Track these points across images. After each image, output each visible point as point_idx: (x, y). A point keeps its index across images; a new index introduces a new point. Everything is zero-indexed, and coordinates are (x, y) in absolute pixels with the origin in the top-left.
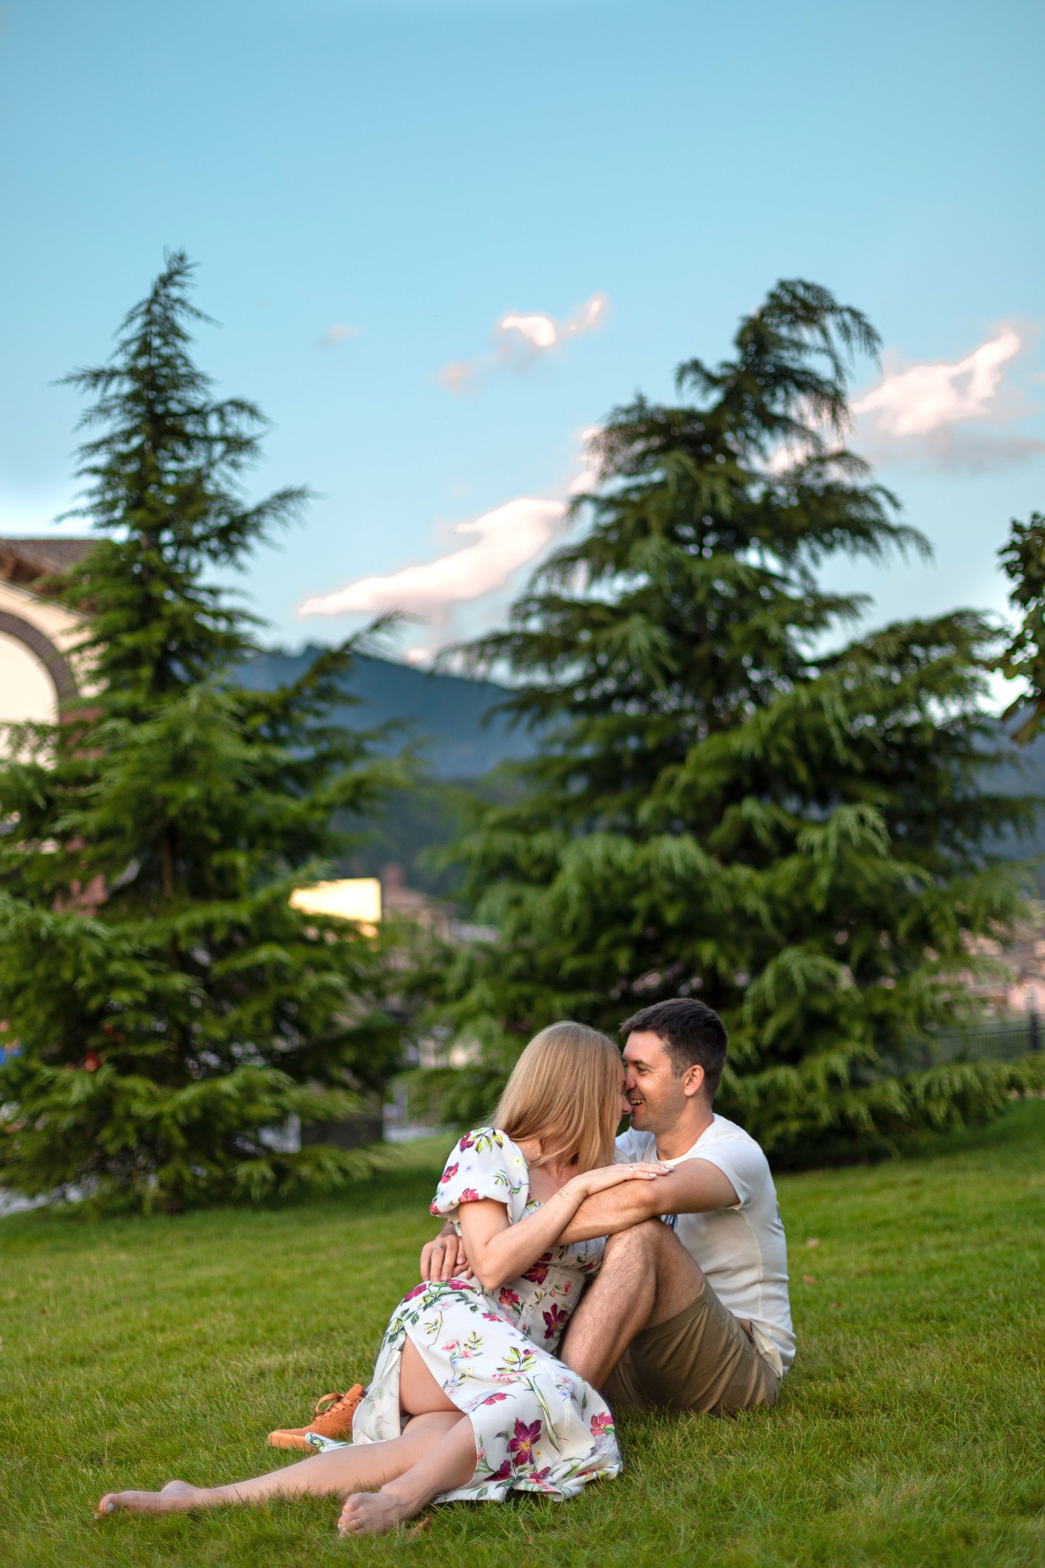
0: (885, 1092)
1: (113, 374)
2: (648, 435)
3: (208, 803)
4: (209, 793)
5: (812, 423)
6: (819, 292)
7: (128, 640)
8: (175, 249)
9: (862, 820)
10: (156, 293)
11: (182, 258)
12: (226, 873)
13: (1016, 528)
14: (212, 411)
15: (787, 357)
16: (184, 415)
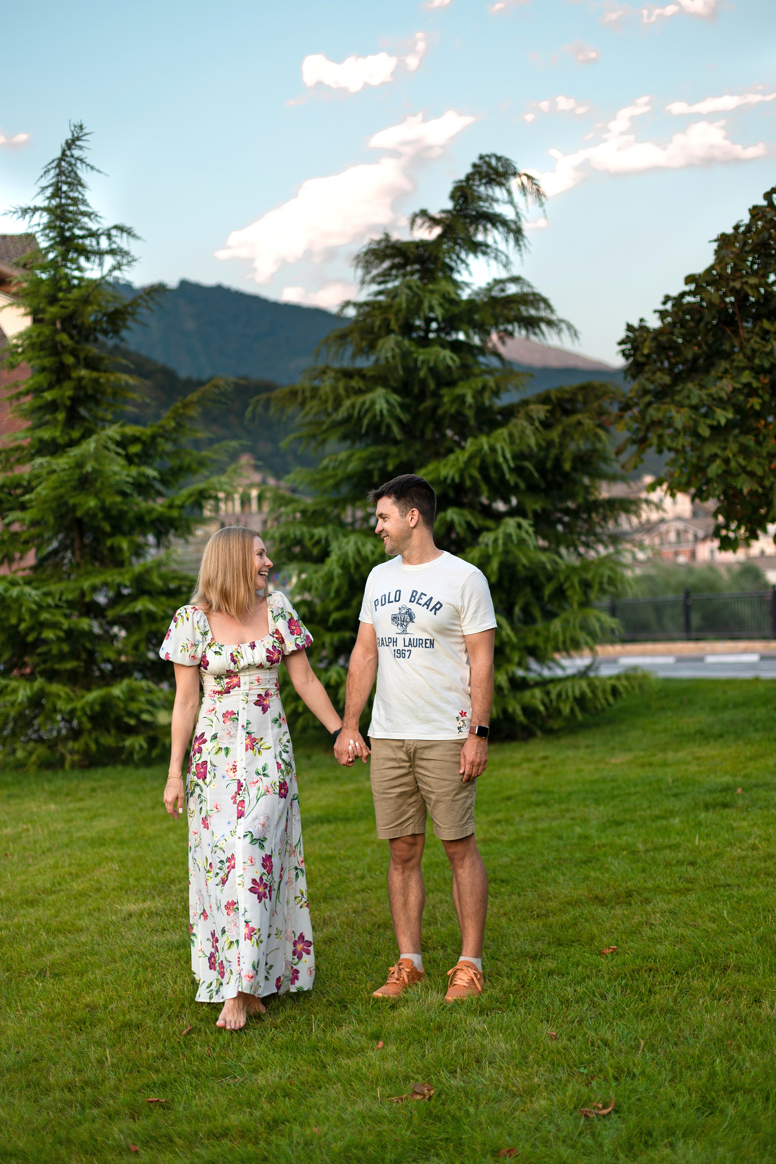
0: (533, 696)
1: (36, 209)
2: (391, 256)
3: (103, 508)
4: (103, 502)
5: (502, 246)
6: (506, 162)
7: (48, 396)
8: (76, 121)
9: (519, 526)
10: (64, 153)
11: (81, 127)
12: (114, 550)
13: (630, 328)
14: (103, 234)
15: (484, 206)
16: (83, 237)
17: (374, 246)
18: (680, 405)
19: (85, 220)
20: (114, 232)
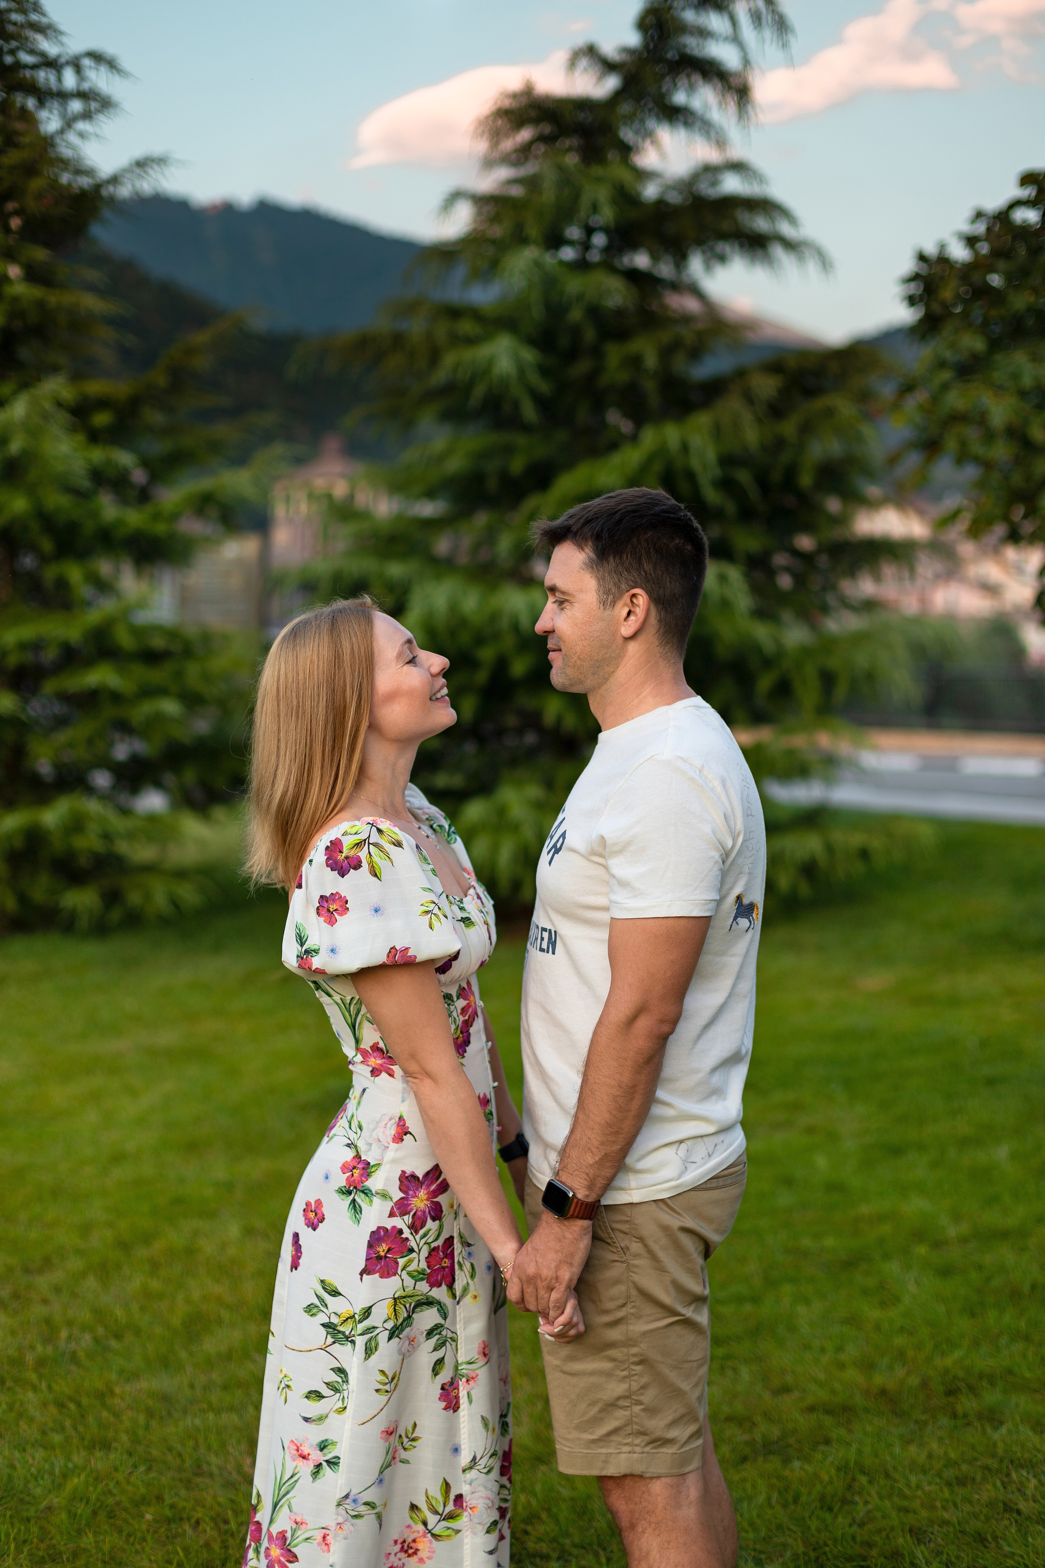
2: (535, 121)
3: (39, 514)
4: (40, 503)
5: (716, 114)
12: (60, 585)
13: (922, 258)
14: (68, 63)
15: (692, 44)
16: (35, 67)
17: (507, 103)
18: (999, 389)
19: (39, 37)
20: (87, 62)
